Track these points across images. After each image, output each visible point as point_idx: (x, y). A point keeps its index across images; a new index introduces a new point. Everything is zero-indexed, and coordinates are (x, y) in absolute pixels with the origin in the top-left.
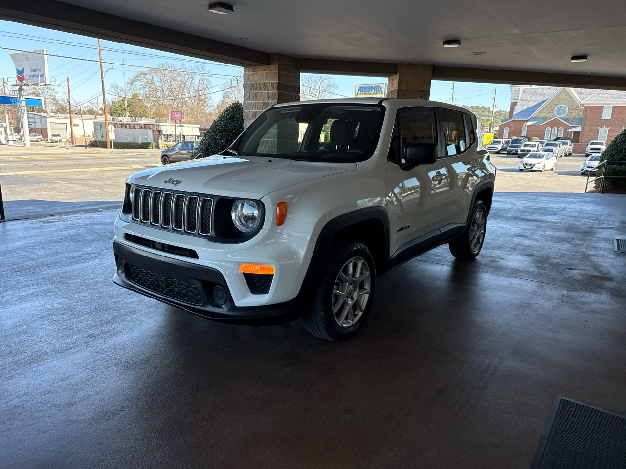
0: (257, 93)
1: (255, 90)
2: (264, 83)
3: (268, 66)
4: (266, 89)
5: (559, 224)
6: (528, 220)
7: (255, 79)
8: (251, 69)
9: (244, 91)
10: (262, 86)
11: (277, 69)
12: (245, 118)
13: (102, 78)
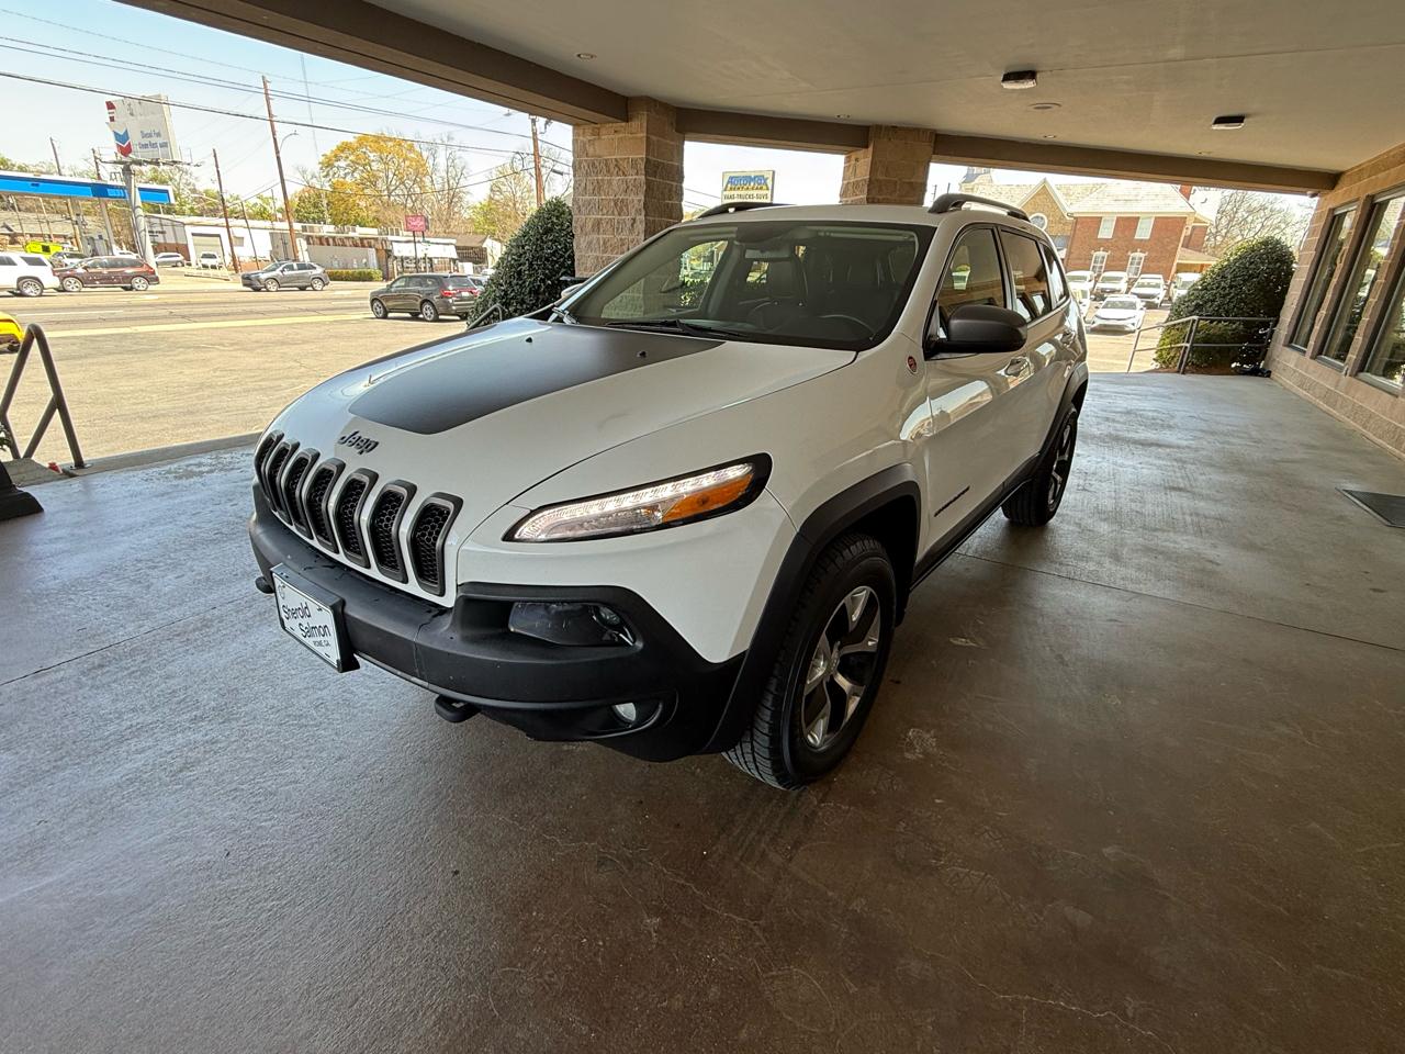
0: (602, 180)
1: (597, 174)
2: (616, 160)
3: (624, 124)
4: (621, 173)
5: (1205, 453)
6: (1145, 444)
7: (598, 152)
8: (589, 128)
9: (574, 176)
10: (612, 166)
11: (645, 129)
12: (577, 232)
13: (277, 152)
